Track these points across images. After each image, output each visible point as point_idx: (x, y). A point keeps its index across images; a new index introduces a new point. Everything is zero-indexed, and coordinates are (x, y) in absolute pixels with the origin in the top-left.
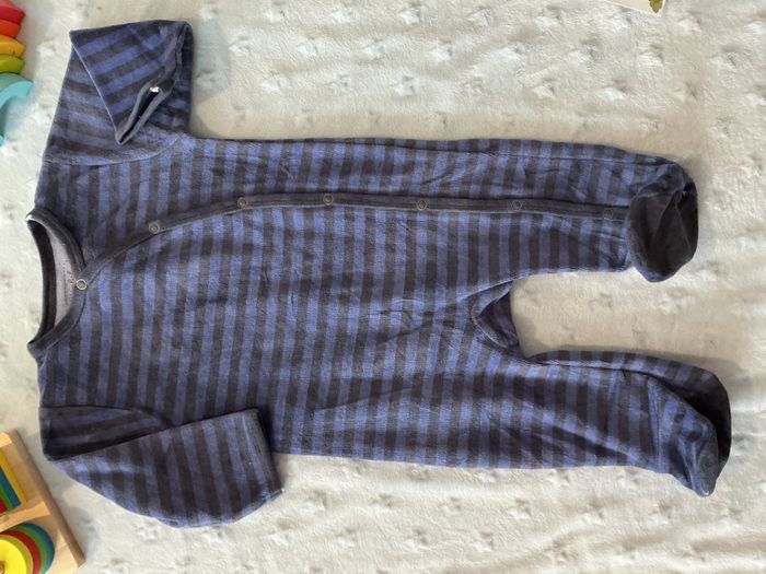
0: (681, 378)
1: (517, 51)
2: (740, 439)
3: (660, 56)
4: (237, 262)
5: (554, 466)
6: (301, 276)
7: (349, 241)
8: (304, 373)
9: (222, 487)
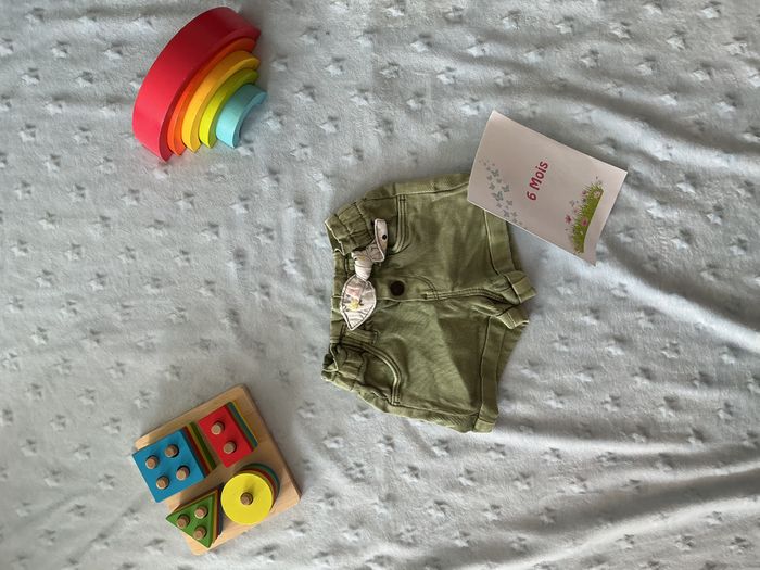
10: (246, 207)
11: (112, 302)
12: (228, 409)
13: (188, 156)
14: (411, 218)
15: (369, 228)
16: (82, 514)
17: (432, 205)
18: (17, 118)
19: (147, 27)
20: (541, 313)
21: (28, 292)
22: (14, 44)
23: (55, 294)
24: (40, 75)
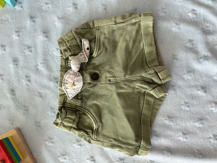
10: (19, 36)
14: (102, 39)
15: (79, 44)
17: (113, 31)
20: (174, 90)
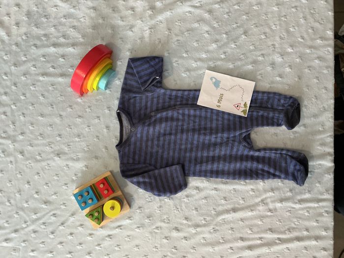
0: (295, 155)
1: (253, 66)
2: (311, 172)
3: (291, 69)
4: (175, 123)
5: (262, 179)
6: (192, 127)
7: (206, 118)
8: (193, 154)
9: (172, 186)
10: (110, 110)
11: (64, 144)
12: (105, 179)
13: (89, 93)
16: (55, 217)
18: (29, 81)
19: (73, 50)
21: (34, 141)
22: (27, 56)
23: (44, 142)
24: (37, 66)
